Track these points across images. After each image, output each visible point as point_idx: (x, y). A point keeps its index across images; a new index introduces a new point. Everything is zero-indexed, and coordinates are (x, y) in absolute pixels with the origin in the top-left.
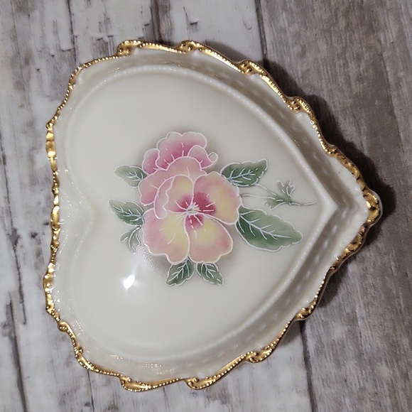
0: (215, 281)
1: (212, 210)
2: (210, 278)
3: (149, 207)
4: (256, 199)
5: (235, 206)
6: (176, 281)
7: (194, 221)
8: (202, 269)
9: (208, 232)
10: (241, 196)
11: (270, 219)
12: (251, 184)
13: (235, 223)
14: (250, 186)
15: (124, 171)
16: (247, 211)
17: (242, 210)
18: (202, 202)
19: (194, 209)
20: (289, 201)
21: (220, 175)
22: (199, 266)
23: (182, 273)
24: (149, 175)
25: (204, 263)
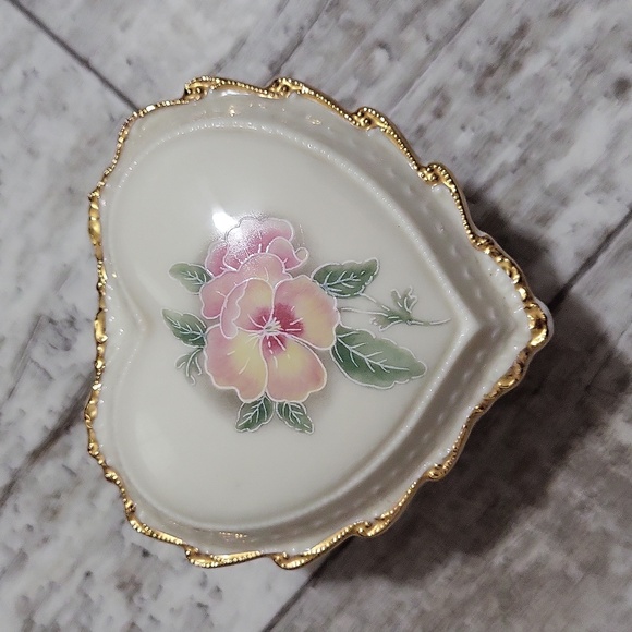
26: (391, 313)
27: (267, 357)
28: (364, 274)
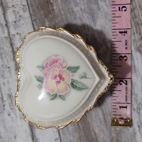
0: (64, 100)
1: (63, 79)
2: (62, 99)
3: (45, 78)
4: (76, 77)
5: (70, 78)
6: (52, 99)
7: (58, 82)
9: (62, 85)
10: (72, 75)
11: (80, 83)
12: (75, 72)
13: (70, 83)
14: (75, 73)
15: (38, 67)
16: (74, 80)
17: (72, 80)
18: (60, 77)
19: (58, 79)
20: (86, 78)
21: (66, 69)
22: (59, 95)
23: (54, 97)
24: (46, 68)
25: (61, 94)
26: (82, 76)
27: (57, 85)
28: (77, 68)
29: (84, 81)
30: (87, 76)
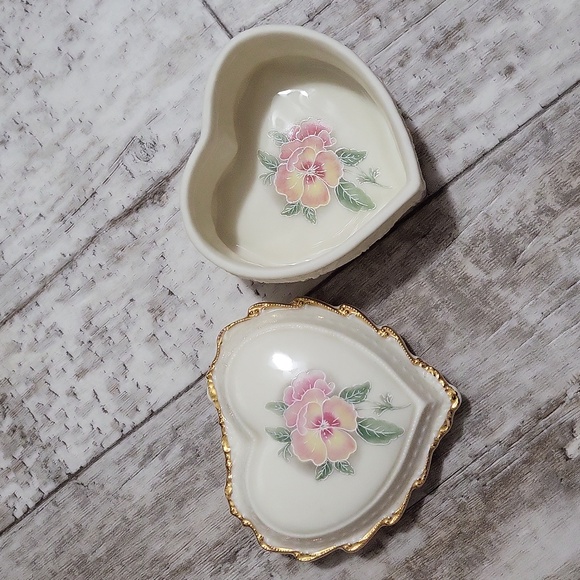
0: (349, 472)
1: (338, 423)
2: (345, 471)
3: (293, 429)
4: (367, 410)
5: (354, 418)
6: (322, 477)
7: (327, 433)
8: (339, 466)
9: (338, 439)
10: (356, 410)
11: (379, 423)
12: (361, 400)
13: (355, 430)
14: (361, 402)
15: (271, 406)
16: (362, 419)
17: (358, 420)
18: (330, 419)
19: (325, 425)
20: (390, 407)
21: (339, 397)
22: (336, 464)
23: (325, 471)
24: (290, 406)
25: (339, 461)
26: (382, 406)
27: (325, 440)
28: (365, 389)
29: (388, 417)
30: (393, 404)
